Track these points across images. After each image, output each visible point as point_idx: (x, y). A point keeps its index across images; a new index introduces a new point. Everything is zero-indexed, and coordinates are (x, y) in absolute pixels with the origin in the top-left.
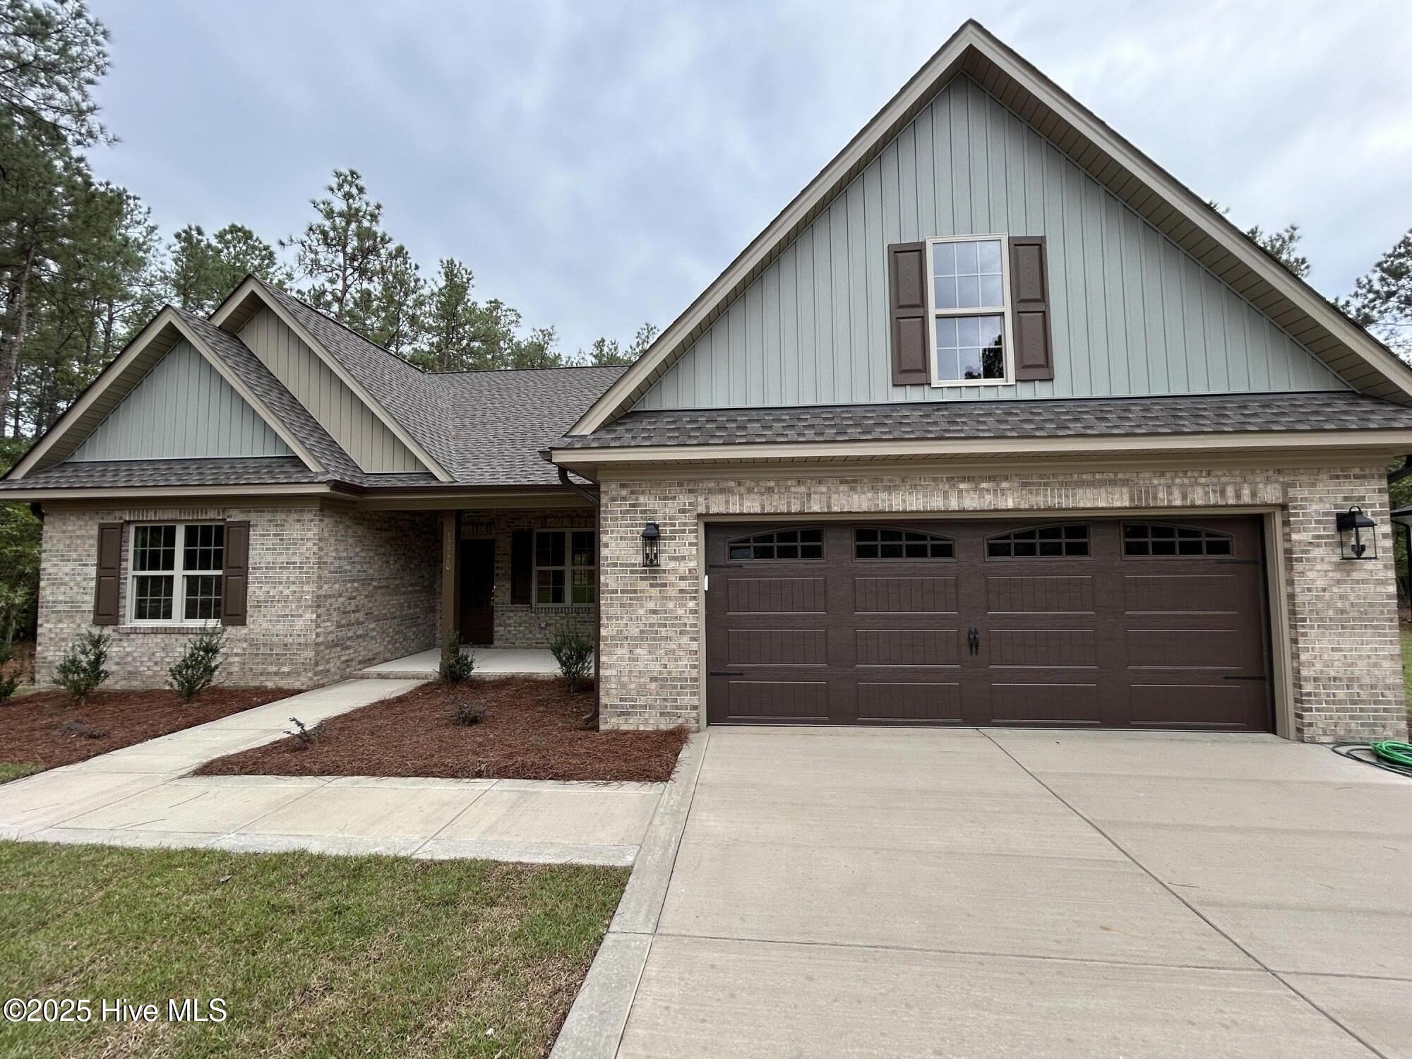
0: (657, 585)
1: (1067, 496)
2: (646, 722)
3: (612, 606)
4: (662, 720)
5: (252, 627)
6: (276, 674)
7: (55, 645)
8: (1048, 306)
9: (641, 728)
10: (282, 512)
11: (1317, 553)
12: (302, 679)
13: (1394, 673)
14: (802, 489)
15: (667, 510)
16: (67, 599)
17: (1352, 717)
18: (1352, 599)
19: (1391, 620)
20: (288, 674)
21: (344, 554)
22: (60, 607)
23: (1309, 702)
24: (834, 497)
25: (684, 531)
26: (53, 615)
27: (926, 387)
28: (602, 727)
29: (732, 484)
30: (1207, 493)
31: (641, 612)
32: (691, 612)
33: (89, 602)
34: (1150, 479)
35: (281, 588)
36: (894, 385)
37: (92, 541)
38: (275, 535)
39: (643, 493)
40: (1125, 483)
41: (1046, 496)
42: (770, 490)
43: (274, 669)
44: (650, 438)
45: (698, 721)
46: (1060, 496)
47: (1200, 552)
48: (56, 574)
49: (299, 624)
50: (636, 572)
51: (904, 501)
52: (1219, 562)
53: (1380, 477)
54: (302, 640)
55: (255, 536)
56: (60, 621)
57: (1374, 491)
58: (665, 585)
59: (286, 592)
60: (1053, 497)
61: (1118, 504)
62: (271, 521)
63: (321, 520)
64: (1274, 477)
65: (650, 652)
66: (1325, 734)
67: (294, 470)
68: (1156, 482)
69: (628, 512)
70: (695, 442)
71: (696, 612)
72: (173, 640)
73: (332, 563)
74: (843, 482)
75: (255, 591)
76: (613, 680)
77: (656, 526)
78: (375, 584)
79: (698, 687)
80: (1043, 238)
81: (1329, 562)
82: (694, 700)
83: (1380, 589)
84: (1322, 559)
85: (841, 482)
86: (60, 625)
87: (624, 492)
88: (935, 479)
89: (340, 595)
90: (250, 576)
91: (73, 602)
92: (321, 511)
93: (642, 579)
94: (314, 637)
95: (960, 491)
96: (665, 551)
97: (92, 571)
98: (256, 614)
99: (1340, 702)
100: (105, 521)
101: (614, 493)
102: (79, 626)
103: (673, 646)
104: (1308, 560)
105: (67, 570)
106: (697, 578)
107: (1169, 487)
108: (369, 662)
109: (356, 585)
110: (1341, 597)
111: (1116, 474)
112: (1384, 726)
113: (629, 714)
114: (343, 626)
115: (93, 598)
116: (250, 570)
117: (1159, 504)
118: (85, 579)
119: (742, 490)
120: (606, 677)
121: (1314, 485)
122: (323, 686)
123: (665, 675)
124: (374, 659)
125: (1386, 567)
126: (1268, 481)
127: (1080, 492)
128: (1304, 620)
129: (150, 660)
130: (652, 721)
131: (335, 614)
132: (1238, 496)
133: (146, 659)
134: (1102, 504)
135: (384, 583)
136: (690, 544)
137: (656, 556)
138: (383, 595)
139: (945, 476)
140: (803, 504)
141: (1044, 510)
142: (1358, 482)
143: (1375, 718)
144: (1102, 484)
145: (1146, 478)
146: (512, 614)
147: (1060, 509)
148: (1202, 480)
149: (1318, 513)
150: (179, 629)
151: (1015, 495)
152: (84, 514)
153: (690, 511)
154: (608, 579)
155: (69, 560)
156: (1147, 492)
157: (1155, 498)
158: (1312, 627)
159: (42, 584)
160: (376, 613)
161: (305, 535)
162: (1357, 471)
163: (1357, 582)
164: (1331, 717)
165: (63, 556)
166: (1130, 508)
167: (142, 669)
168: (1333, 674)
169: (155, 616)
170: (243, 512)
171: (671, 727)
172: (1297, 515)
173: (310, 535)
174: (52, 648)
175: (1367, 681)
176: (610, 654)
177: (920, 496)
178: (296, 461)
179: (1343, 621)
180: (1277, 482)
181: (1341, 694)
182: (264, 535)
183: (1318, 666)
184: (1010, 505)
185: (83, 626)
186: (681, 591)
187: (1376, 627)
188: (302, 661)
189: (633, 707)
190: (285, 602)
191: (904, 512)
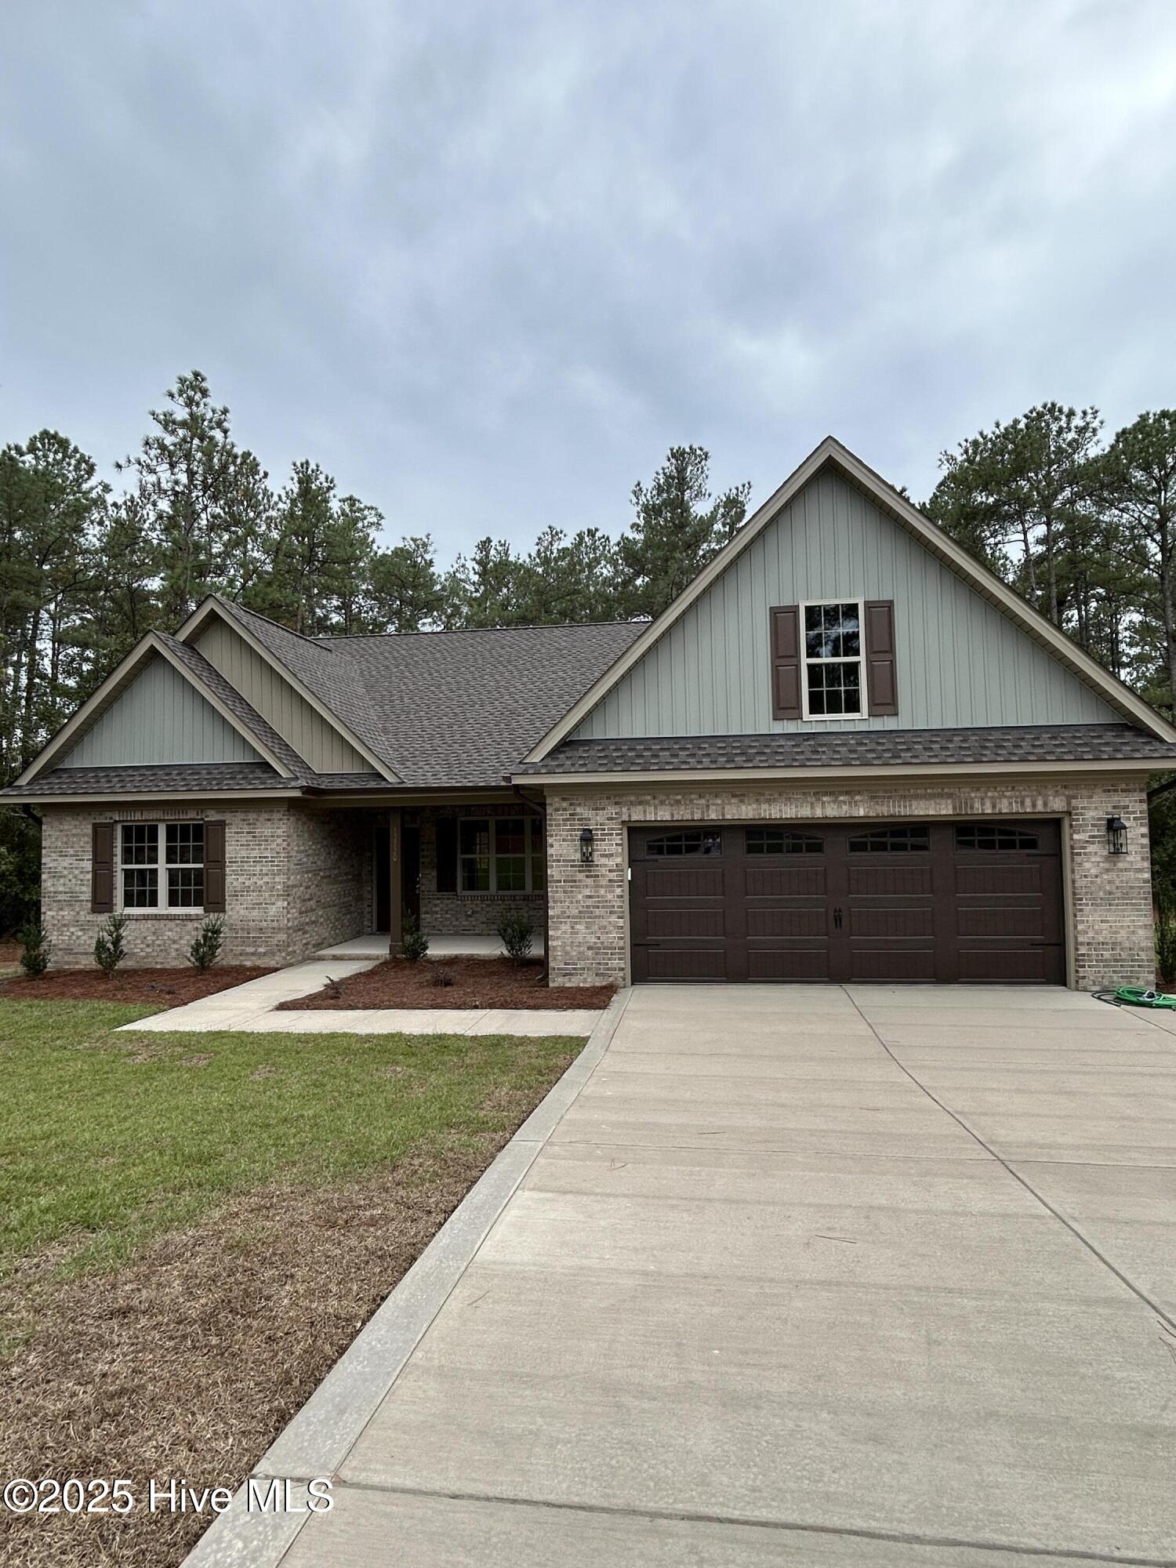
0: (591, 876)
1: (905, 807)
2: (585, 981)
3: (557, 892)
4: (597, 979)
5: (230, 913)
6: (253, 954)
7: (58, 930)
8: (894, 656)
9: (581, 985)
10: (254, 812)
11: (1091, 848)
12: (277, 958)
13: (1147, 938)
14: (703, 801)
15: (598, 818)
16: (67, 890)
17: (1114, 972)
18: (1117, 883)
19: (1146, 899)
20: (265, 954)
21: (302, 848)
22: (60, 897)
23: (1083, 960)
24: (727, 807)
25: (611, 834)
26: (55, 904)
27: (799, 721)
28: (551, 985)
29: (649, 798)
30: (1011, 804)
31: (580, 897)
32: (617, 896)
33: (86, 893)
34: (969, 792)
35: (254, 879)
36: (774, 719)
37: (86, 839)
38: (248, 833)
39: (579, 805)
40: (950, 796)
41: (889, 806)
42: (678, 802)
43: (252, 950)
44: (584, 765)
45: (624, 980)
46: (900, 807)
47: (1015, 848)
48: (56, 868)
49: (272, 910)
50: (575, 866)
51: (780, 811)
52: (1028, 855)
53: (1141, 790)
54: (275, 924)
55: (229, 833)
56: (61, 909)
57: (1136, 801)
58: (598, 876)
59: (260, 883)
60: (894, 807)
61: (944, 812)
62: (244, 820)
63: (288, 819)
64: (1062, 791)
65: (587, 928)
66: (1094, 985)
67: (266, 775)
68: (973, 795)
69: (567, 820)
70: (620, 769)
71: (622, 896)
72: (162, 925)
73: (296, 857)
74: (734, 796)
75: (232, 881)
76: (559, 948)
77: (590, 831)
78: (322, 874)
79: (624, 954)
80: (892, 602)
81: (1101, 856)
82: (620, 964)
83: (1139, 876)
84: (1096, 853)
85: (732, 796)
86: (61, 913)
87: (565, 805)
88: (804, 794)
89: (301, 886)
90: (227, 869)
91: (72, 893)
92: (288, 811)
93: (580, 871)
94: (286, 922)
95: (823, 803)
96: (598, 850)
97: (88, 865)
98: (234, 902)
99: (1106, 961)
100: (98, 821)
101: (557, 805)
102: (78, 913)
103: (604, 922)
104: (1085, 854)
105: (65, 864)
106: (622, 871)
107: (982, 799)
108: (319, 946)
109: (310, 875)
110: (1110, 882)
111: (943, 789)
112: (1138, 979)
113: (571, 974)
114: (303, 913)
115: (90, 890)
116: (227, 864)
117: (975, 812)
118: (82, 872)
119: (657, 802)
120: (554, 947)
121: (1091, 797)
122: (292, 965)
123: (599, 945)
124: (322, 943)
125: (1143, 859)
126: (1057, 794)
127: (914, 803)
128: (1081, 899)
129: (142, 943)
130: (589, 980)
131: (298, 901)
132: (1034, 805)
133: (139, 942)
134: (932, 812)
135: (327, 874)
136: (617, 845)
137: (591, 854)
138: (327, 884)
139: (812, 792)
140: (703, 813)
141: (888, 816)
142: (1125, 794)
143: (1131, 972)
144: (932, 797)
145: (965, 792)
146: (438, 902)
147: (900, 816)
148: (1008, 794)
149: (1093, 818)
150: (167, 915)
151: (866, 806)
152: (78, 815)
153: (615, 819)
154: (553, 872)
155: (66, 856)
156: (966, 803)
157: (972, 807)
158: (1087, 905)
159: (44, 877)
160: (323, 901)
161: (275, 832)
162: (1124, 786)
163: (1121, 870)
164: (1099, 972)
165: (61, 852)
166: (954, 815)
167: (136, 951)
168: (1102, 940)
169: (141, 904)
170: (218, 812)
171: (604, 984)
172: (1078, 820)
173: (280, 832)
174: (55, 933)
175: (1127, 945)
176: (557, 929)
177: (793, 807)
178: (266, 766)
179: (1109, 900)
180: (1063, 795)
181: (1107, 955)
182: (238, 833)
183: (1091, 934)
184: (862, 813)
185: (82, 913)
186: (610, 881)
187: (1134, 904)
188: (276, 942)
189: (574, 969)
190: (260, 891)
191: (781, 819)
